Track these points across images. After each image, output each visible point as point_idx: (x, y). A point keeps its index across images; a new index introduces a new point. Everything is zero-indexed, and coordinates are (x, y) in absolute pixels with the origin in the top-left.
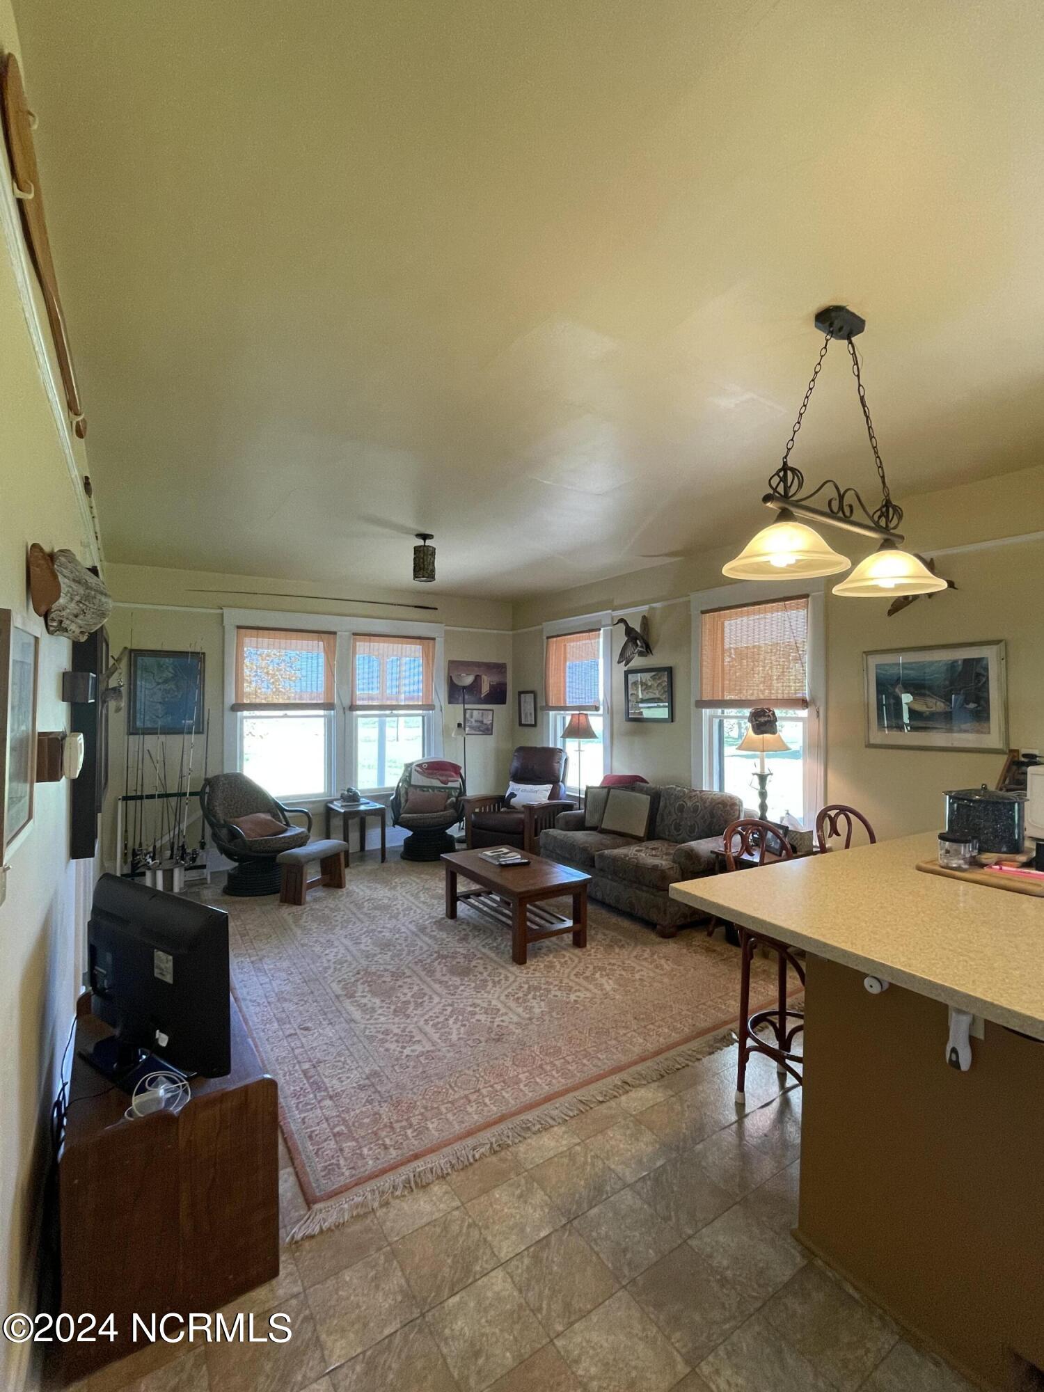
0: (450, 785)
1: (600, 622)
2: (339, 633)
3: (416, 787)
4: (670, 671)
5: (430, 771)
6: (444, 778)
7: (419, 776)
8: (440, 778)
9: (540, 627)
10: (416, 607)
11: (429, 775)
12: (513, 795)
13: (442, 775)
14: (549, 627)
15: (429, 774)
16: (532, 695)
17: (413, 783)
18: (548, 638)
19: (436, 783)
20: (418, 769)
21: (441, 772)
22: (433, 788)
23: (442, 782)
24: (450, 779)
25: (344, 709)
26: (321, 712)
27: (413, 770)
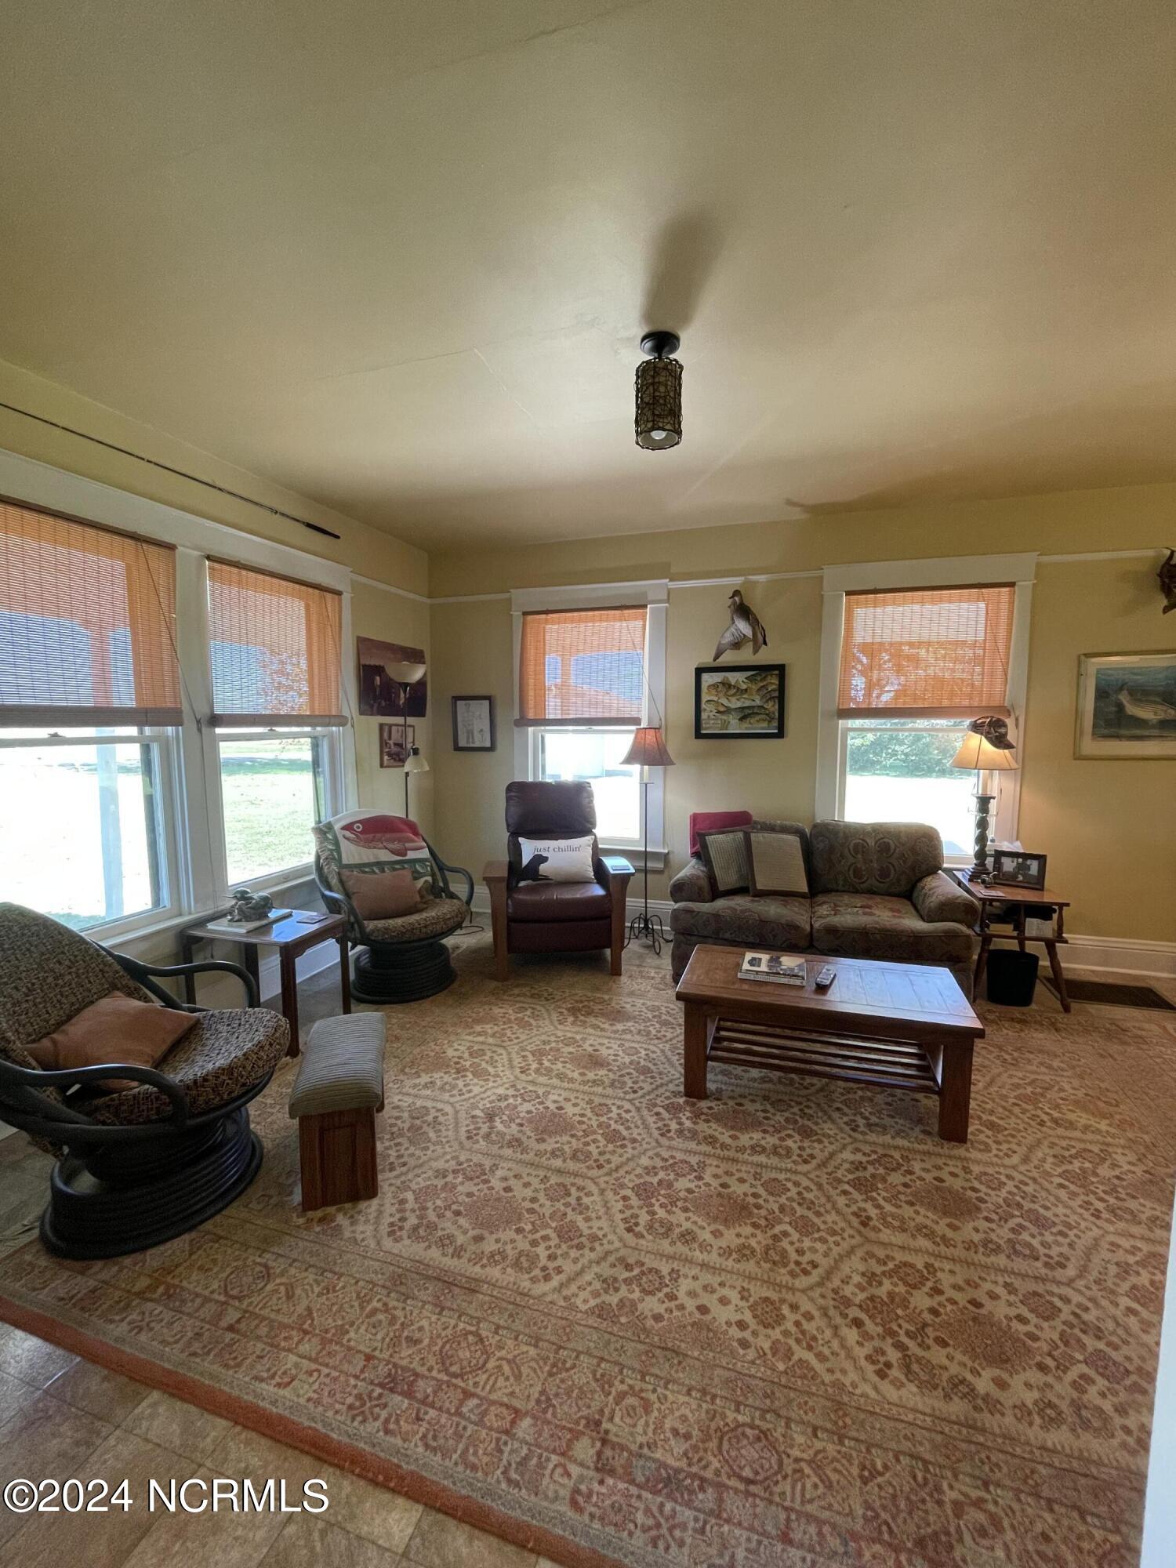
0: (411, 855)
1: (644, 594)
2: (180, 549)
3: (349, 867)
4: (780, 670)
5: (370, 836)
6: (396, 846)
7: (352, 847)
8: (390, 846)
9: (506, 595)
10: (309, 526)
11: (368, 844)
12: (539, 859)
13: (392, 841)
14: (524, 598)
15: (368, 841)
16: (486, 703)
17: (345, 861)
18: (525, 614)
19: (385, 856)
20: (348, 834)
21: (388, 835)
22: (380, 865)
23: (393, 852)
24: (408, 845)
25: (198, 722)
26: (132, 731)
27: (341, 839)
